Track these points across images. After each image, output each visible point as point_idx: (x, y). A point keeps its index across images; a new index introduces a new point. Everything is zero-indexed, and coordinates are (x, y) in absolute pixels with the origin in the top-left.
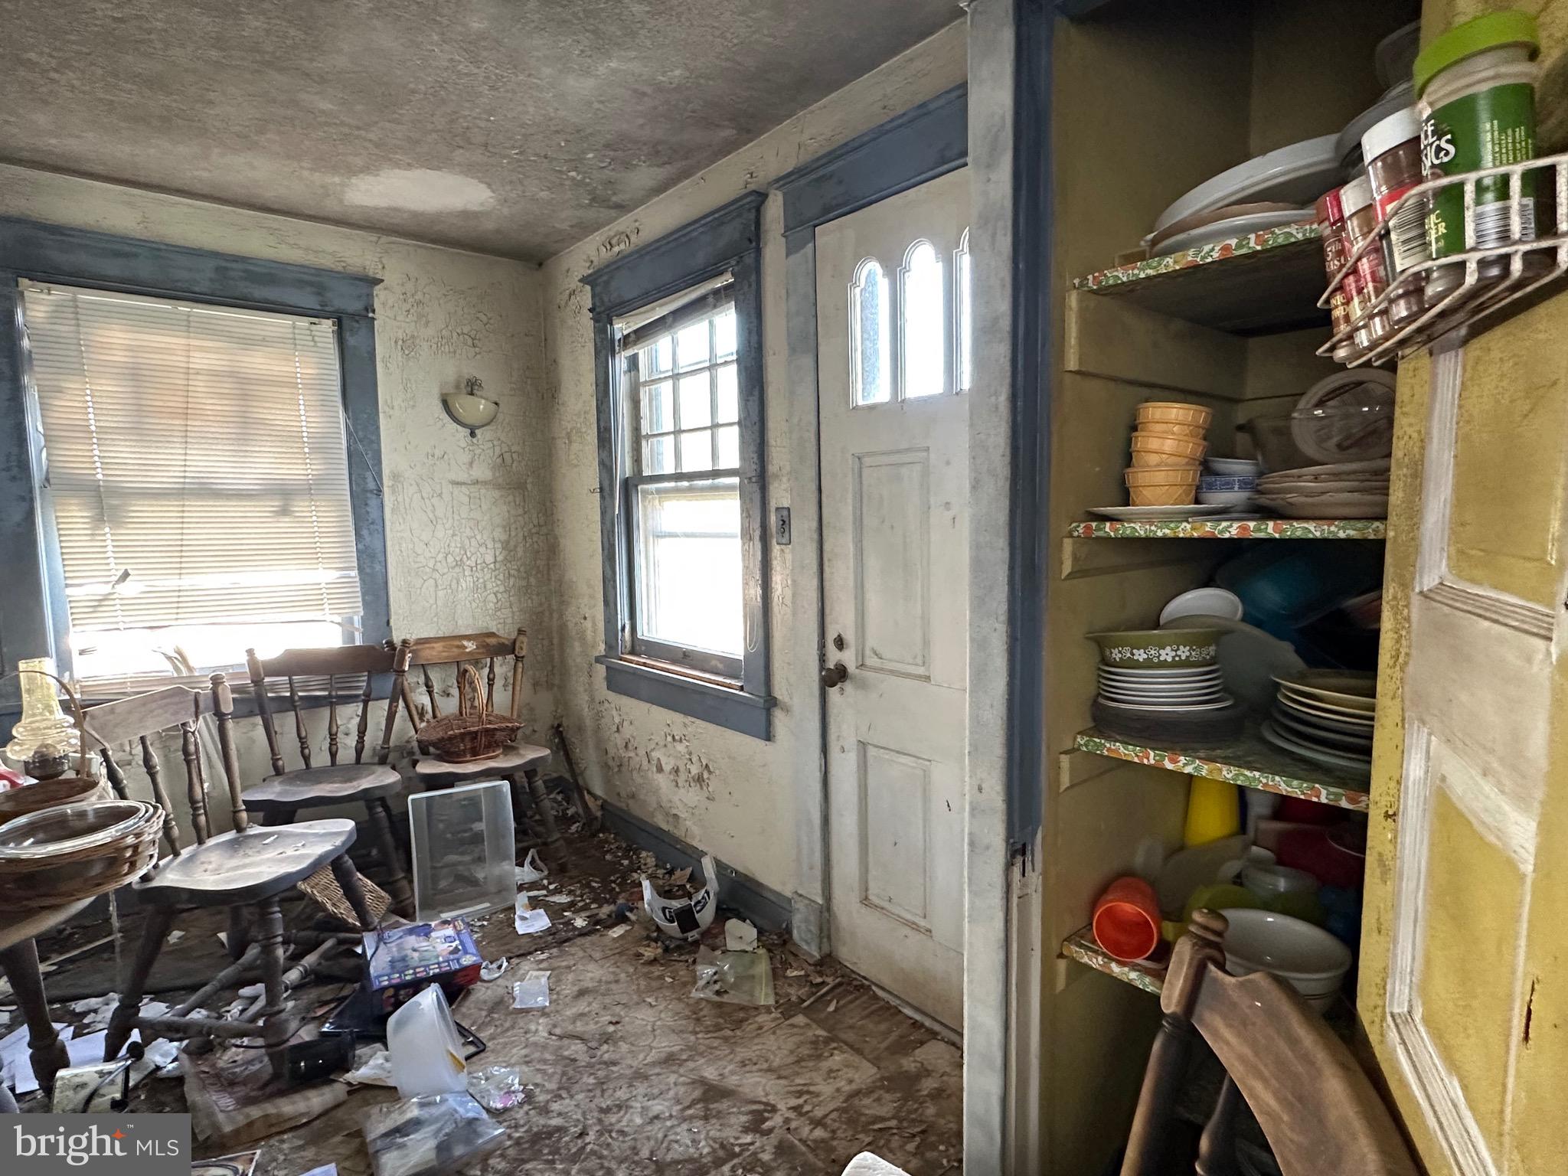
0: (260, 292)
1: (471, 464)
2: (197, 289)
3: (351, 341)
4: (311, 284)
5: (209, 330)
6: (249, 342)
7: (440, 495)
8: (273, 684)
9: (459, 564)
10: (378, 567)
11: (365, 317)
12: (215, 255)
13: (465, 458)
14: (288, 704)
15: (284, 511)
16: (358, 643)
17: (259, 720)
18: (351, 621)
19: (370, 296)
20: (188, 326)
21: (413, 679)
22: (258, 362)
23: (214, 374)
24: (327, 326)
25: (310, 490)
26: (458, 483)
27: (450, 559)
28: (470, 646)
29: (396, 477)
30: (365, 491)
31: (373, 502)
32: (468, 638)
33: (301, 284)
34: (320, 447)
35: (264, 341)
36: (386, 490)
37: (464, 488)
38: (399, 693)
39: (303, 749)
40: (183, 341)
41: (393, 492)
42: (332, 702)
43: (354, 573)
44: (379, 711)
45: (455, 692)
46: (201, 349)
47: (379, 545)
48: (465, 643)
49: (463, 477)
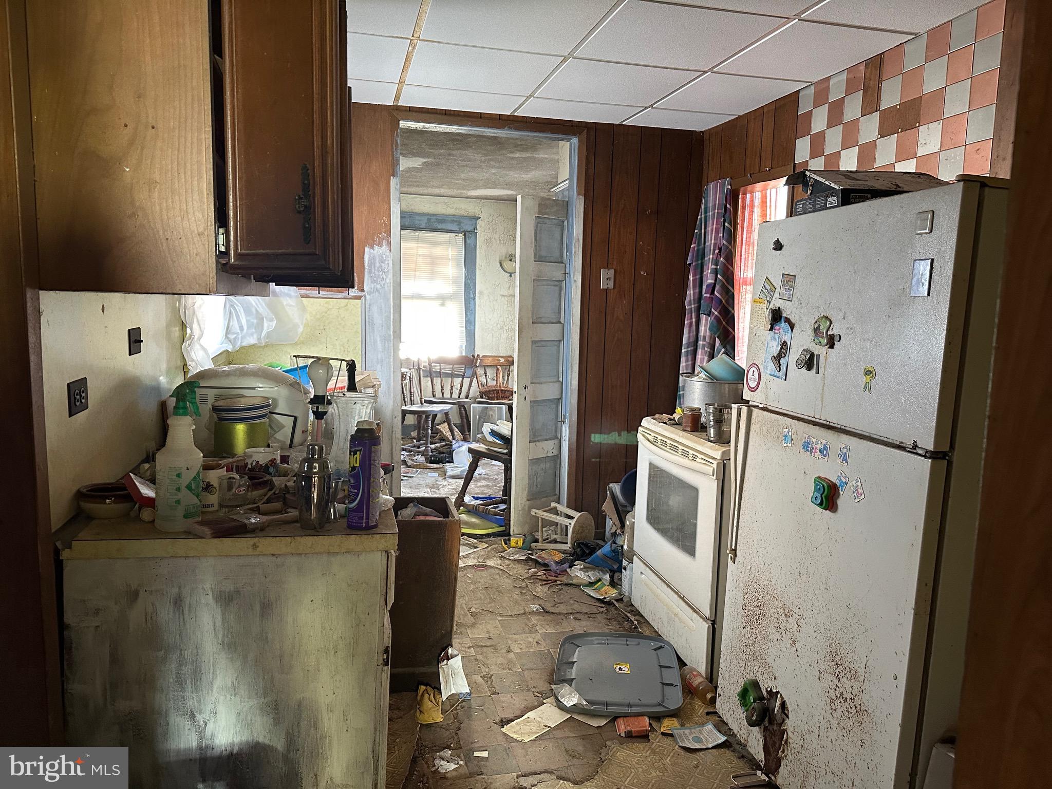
0: (440, 226)
1: (509, 288)
2: (421, 227)
3: (468, 241)
4: (456, 221)
5: (424, 241)
6: (435, 244)
7: (496, 300)
8: (435, 366)
9: (502, 328)
10: (472, 328)
11: (474, 232)
12: (428, 214)
13: (507, 286)
14: (440, 374)
15: (443, 305)
16: (464, 354)
17: (429, 379)
18: (462, 347)
19: (476, 224)
20: (417, 240)
21: (480, 371)
22: (438, 251)
23: (424, 256)
24: (461, 236)
25: (452, 297)
26: (503, 296)
27: (499, 326)
28: (502, 360)
29: (481, 293)
30: (470, 298)
31: (472, 302)
32: (502, 357)
33: (453, 222)
34: (455, 281)
35: (440, 243)
36: (477, 298)
37: (506, 299)
38: (475, 374)
39: (442, 390)
40: (416, 245)
41: (480, 299)
42: (452, 376)
43: (464, 329)
44: (467, 381)
45: (495, 378)
46: (422, 247)
47: (472, 319)
48: (500, 359)
49: (506, 293)
